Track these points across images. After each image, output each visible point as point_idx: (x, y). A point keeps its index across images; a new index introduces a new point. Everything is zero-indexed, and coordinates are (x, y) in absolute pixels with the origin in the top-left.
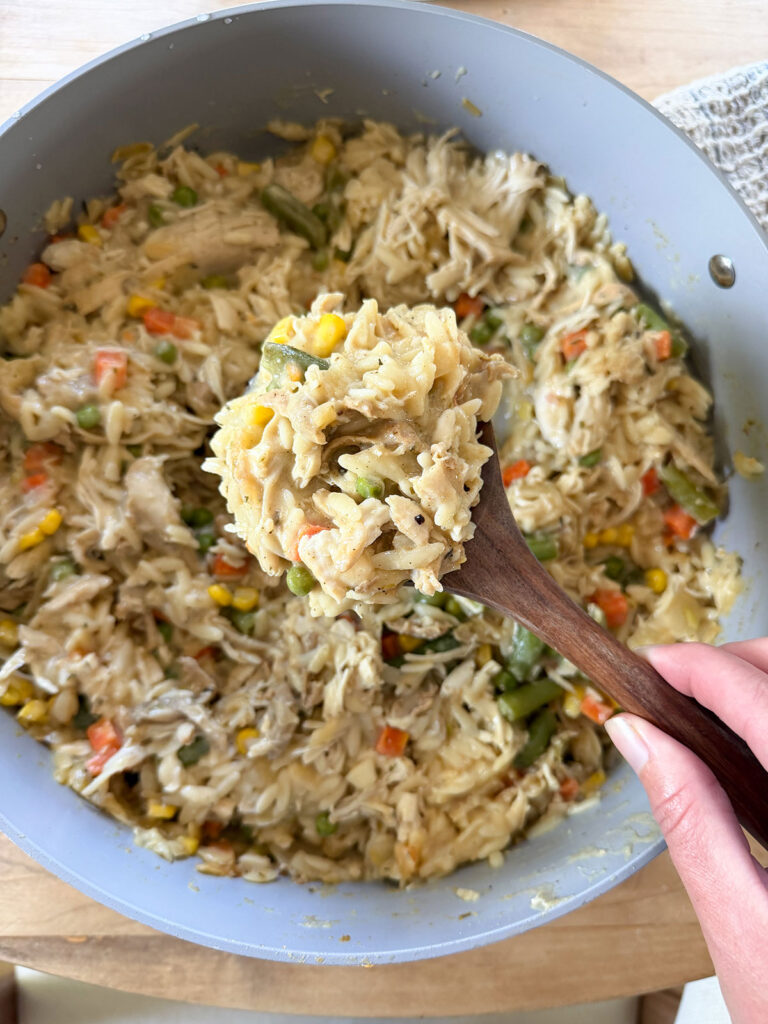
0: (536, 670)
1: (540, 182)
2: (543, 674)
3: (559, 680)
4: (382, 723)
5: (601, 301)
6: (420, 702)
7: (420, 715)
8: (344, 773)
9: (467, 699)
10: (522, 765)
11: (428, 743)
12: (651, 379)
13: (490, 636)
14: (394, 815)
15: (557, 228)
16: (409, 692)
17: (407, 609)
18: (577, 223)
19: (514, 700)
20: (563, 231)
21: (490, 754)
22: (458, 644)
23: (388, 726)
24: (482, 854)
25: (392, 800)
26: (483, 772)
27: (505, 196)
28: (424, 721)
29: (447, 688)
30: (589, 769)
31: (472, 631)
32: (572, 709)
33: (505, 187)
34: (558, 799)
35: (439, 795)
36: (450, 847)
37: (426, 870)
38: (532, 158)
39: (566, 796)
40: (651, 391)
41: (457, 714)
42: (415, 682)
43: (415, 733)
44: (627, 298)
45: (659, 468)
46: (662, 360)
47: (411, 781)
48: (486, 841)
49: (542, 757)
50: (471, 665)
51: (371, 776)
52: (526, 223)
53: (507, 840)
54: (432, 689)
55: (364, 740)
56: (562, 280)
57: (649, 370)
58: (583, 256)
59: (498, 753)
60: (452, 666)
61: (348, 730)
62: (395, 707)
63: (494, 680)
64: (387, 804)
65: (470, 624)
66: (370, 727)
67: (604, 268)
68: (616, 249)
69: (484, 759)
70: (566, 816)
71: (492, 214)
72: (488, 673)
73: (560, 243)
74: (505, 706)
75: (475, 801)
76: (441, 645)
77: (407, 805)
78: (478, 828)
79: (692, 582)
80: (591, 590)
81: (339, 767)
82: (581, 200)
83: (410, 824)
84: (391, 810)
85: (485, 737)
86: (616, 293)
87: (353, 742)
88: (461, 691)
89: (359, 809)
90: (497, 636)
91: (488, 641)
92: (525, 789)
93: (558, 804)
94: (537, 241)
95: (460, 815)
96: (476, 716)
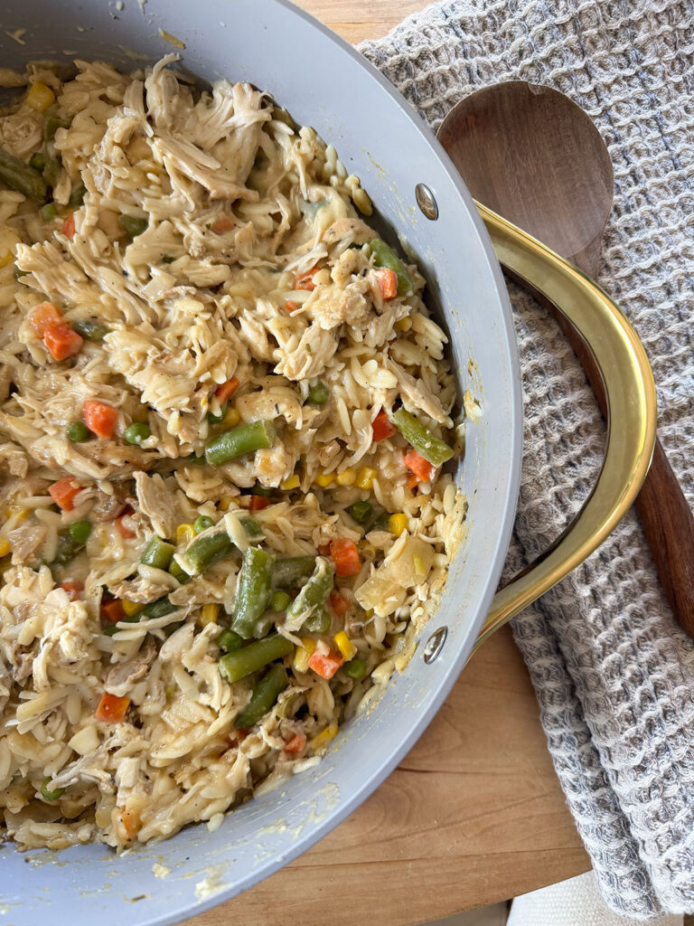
0: (261, 626)
1: (265, 115)
2: (272, 630)
3: (288, 636)
4: (100, 690)
5: (330, 239)
6: (136, 668)
7: (136, 681)
8: (67, 739)
9: (186, 663)
10: (243, 726)
11: (148, 708)
12: (376, 320)
13: (211, 595)
14: (113, 780)
15: (287, 163)
16: (125, 659)
17: (130, 571)
18: (303, 156)
19: (234, 661)
20: (293, 166)
21: (207, 716)
22: (176, 608)
23: (107, 693)
24: (204, 816)
25: (112, 766)
26: (200, 735)
27: (233, 131)
28: (141, 687)
29: (164, 652)
30: (322, 723)
31: (191, 592)
32: (300, 664)
33: (231, 121)
34: (282, 757)
35: (159, 758)
36: (172, 808)
37: (143, 834)
38: (254, 88)
39: (292, 754)
40: (377, 332)
41: (178, 678)
42: (132, 650)
43: (136, 698)
44: (358, 234)
45: (389, 411)
46: (388, 300)
47: (130, 747)
48: (209, 802)
49: (265, 716)
50: (191, 627)
51: (93, 742)
52: (260, 160)
53: (229, 800)
54: (150, 654)
55: (85, 706)
56: (297, 219)
57: (374, 312)
58: (316, 191)
59: (216, 715)
60: (170, 630)
61: (66, 698)
62: (112, 674)
63: (214, 640)
64: (106, 770)
65: (191, 585)
66: (89, 695)
67: (336, 203)
68: (350, 182)
69: (202, 721)
70: (291, 774)
71: (220, 150)
72: (207, 634)
73: (293, 178)
74: (224, 668)
75: (196, 764)
76: (156, 610)
77: (126, 769)
78: (201, 788)
79: (428, 529)
80: (325, 541)
81: (61, 733)
82: (304, 132)
83: (129, 789)
84: (109, 776)
85: (204, 699)
86: (346, 228)
87: (72, 710)
88: (180, 654)
89: (79, 775)
90: (218, 595)
91: (210, 600)
92: (246, 750)
93: (283, 763)
94: (270, 178)
95: (182, 777)
96: (197, 679)
